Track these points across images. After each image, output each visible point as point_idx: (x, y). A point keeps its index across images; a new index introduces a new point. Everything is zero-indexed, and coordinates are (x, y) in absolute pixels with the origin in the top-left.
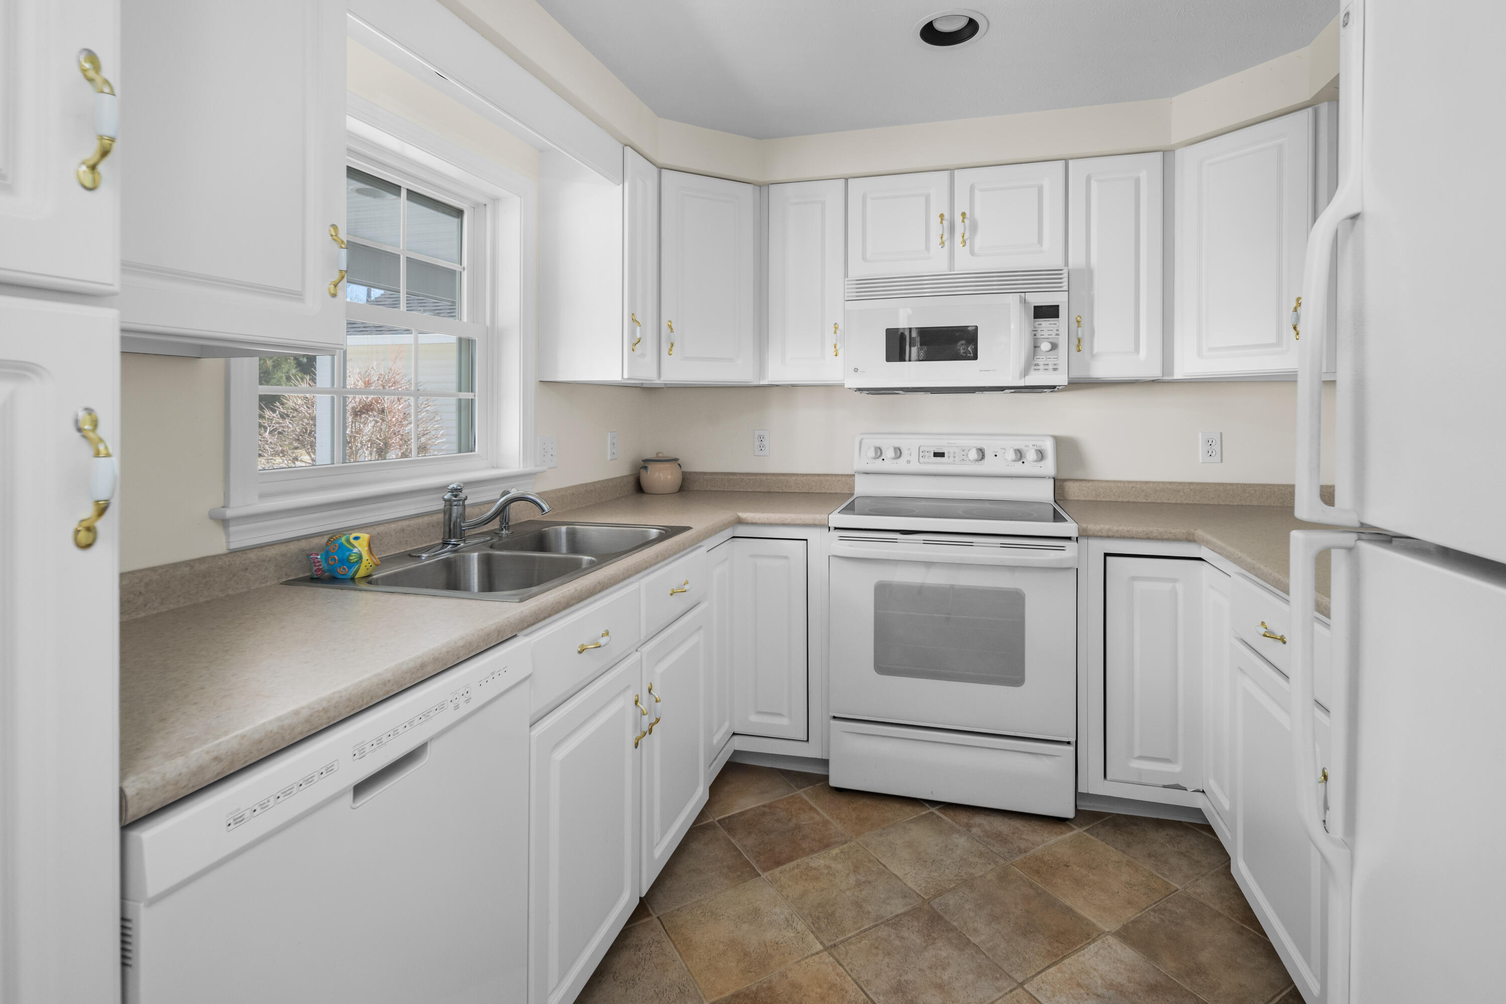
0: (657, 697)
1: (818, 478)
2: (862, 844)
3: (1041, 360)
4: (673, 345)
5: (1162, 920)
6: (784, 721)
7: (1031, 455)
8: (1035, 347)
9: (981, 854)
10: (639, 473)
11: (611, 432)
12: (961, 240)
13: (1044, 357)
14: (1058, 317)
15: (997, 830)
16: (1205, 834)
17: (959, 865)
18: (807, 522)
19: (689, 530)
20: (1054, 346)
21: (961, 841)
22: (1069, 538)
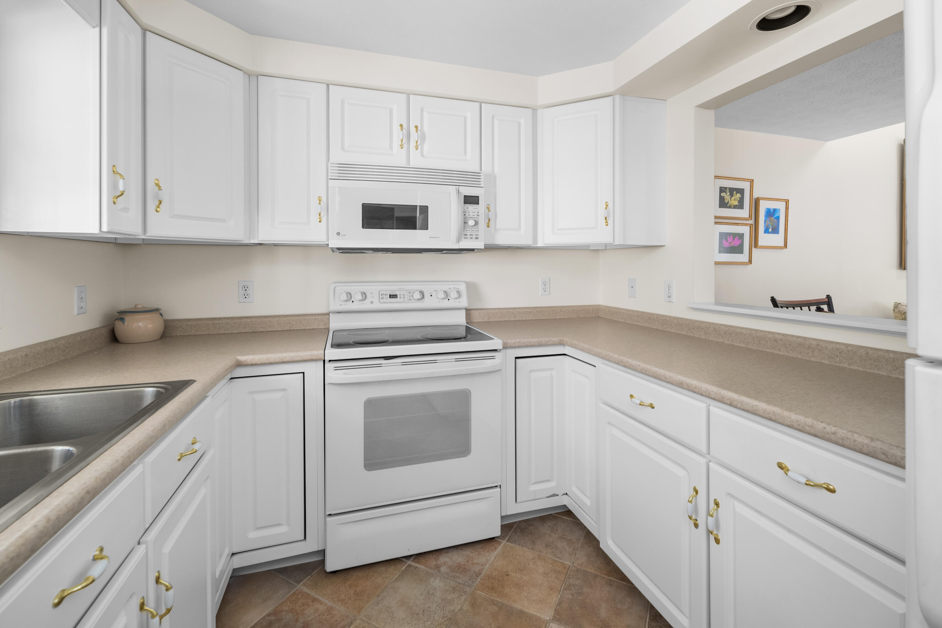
0: (167, 584)
1: (298, 318)
2: (365, 619)
3: (468, 231)
4: (161, 203)
5: (572, 595)
6: (283, 529)
7: (454, 295)
8: (465, 223)
9: (454, 590)
10: (114, 324)
11: (77, 287)
12: (415, 145)
13: (470, 230)
14: (479, 204)
15: (457, 563)
16: (566, 518)
17: (442, 606)
18: (305, 358)
19: (192, 383)
20: (476, 223)
21: (437, 583)
22: (495, 350)
